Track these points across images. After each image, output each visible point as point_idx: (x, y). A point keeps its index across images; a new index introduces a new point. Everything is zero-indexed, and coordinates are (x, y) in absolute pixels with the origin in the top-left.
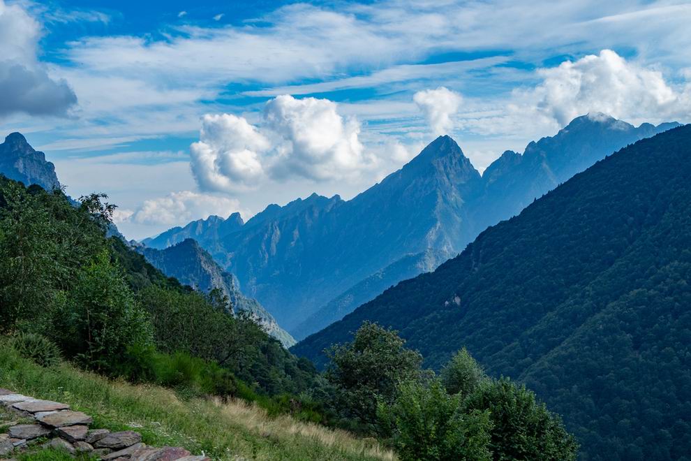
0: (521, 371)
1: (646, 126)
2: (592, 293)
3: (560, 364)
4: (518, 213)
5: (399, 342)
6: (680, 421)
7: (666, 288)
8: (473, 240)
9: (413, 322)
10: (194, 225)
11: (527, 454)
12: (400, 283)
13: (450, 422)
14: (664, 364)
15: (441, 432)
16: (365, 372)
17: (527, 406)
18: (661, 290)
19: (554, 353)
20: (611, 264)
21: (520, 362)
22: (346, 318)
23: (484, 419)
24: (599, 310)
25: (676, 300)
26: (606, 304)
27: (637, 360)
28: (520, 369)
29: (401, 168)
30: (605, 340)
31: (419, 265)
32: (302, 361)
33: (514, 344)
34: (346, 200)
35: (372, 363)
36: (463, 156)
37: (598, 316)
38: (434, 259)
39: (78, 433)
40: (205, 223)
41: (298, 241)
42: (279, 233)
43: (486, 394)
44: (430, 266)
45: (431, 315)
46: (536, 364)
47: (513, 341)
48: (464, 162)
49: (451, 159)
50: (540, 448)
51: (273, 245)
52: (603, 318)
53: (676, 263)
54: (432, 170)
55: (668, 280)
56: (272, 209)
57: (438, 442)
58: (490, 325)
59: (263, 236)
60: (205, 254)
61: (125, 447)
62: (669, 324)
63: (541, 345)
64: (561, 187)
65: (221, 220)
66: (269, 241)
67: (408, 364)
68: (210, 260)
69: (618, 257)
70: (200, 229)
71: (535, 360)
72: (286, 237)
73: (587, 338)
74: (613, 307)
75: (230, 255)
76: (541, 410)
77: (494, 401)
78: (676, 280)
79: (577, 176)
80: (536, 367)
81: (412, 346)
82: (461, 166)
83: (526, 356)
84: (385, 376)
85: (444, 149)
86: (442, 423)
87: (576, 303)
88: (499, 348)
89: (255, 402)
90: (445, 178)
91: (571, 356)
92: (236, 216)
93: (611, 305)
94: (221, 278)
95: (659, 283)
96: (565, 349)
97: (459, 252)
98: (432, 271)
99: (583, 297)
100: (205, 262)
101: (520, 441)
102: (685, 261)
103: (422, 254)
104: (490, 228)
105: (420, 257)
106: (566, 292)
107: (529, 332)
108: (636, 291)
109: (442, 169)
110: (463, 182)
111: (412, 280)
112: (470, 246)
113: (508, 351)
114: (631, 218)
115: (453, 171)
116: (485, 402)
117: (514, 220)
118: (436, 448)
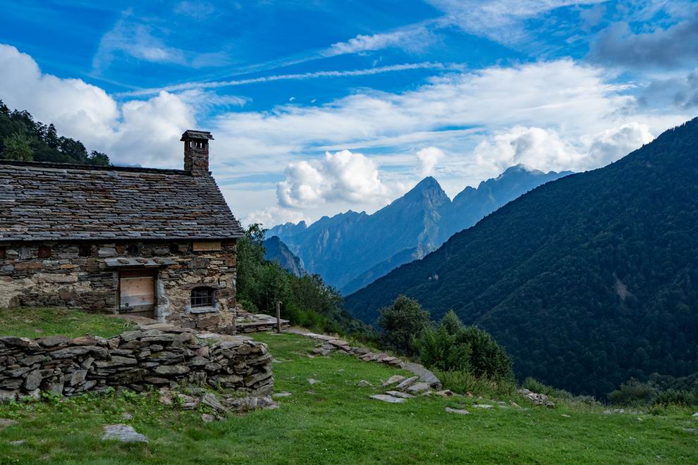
0: (475, 320)
1: (552, 173)
2: (518, 274)
3: (498, 316)
4: (474, 225)
5: (418, 306)
6: (570, 352)
7: (563, 272)
8: (446, 241)
9: (409, 290)
10: (277, 228)
11: (486, 367)
12: (402, 266)
13: (450, 349)
14: (561, 317)
15: (446, 354)
16: (400, 322)
17: (487, 341)
18: (560, 273)
19: (494, 310)
20: (530, 256)
21: (474, 315)
22: (369, 286)
23: (467, 348)
24: (522, 285)
25: (569, 279)
26: (527, 280)
27: (544, 315)
28: (474, 318)
29: (403, 195)
30: (526, 302)
31: (413, 255)
32: (343, 312)
33: (470, 304)
34: (369, 215)
35: (404, 317)
36: (441, 189)
37: (522, 288)
38: (422, 251)
39: (348, 348)
40: (284, 227)
41: (340, 239)
42: (328, 233)
43: (464, 335)
44: (420, 256)
45: (420, 286)
46: (484, 316)
47: (469, 302)
48: (441, 192)
49: (433, 190)
50: (493, 364)
51: (325, 241)
52: (525, 289)
53: (569, 256)
54: (421, 198)
55: (564, 267)
56: (324, 218)
57: (444, 359)
58: (456, 292)
59: (319, 235)
60: (284, 245)
61: (365, 354)
62: (564, 293)
63: (487, 305)
64: (500, 209)
65: (293, 225)
66: (322, 239)
67: (422, 318)
68: (286, 249)
69: (534, 252)
70: (280, 230)
71: (483, 313)
72: (332, 237)
73: (514, 301)
74: (531, 283)
75: (299, 246)
76: (493, 344)
77: (469, 339)
78: (569, 267)
79: (510, 203)
80: (484, 318)
81: (424, 307)
82: (440, 195)
83: (477, 311)
84: (410, 324)
85: (430, 184)
86: (446, 350)
87: (508, 280)
88: (461, 306)
89: (345, 337)
90: (430, 202)
91: (505, 312)
92: (302, 223)
93: (529, 281)
94: (293, 260)
95: (559, 269)
96: (502, 307)
97: (438, 247)
98: (422, 259)
99: (513, 276)
100: (284, 251)
101: (482, 360)
102: (574, 256)
103: (416, 248)
104: (457, 233)
105: (414, 250)
106: (502, 273)
107: (479, 297)
108: (545, 273)
109: (428, 196)
110: (441, 205)
111: (409, 264)
112: (444, 244)
113: (466, 308)
114: (543, 229)
115: (434, 198)
116: (464, 339)
117: (471, 229)
118: (443, 362)
